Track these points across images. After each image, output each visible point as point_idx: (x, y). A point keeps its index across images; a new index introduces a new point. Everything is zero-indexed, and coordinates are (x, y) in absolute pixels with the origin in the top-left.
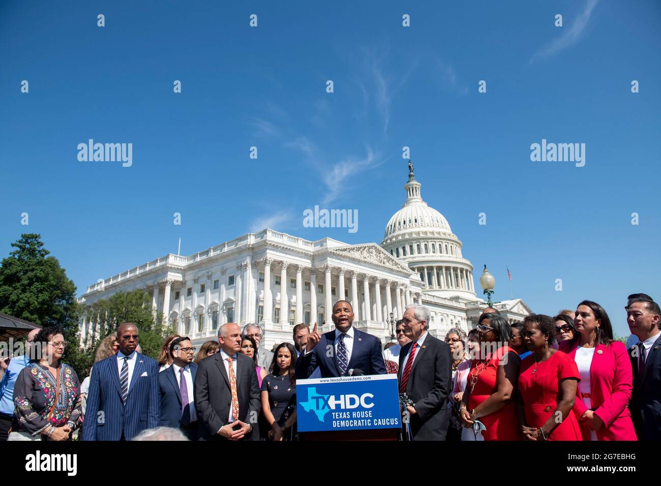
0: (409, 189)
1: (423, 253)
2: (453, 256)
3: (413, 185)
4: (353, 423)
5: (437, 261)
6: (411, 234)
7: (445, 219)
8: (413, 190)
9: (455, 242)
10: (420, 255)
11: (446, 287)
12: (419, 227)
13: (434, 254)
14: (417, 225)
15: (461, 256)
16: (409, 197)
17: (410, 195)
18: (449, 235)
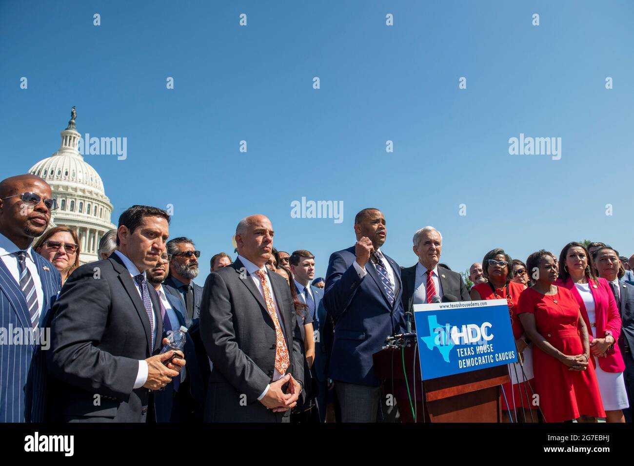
0: (67, 137)
1: (68, 211)
2: (101, 219)
3: (72, 133)
4: (477, 361)
5: (83, 222)
6: (58, 186)
7: (100, 179)
8: (70, 139)
9: (107, 204)
10: (63, 211)
11: (87, 251)
12: (69, 181)
13: (80, 214)
14: (67, 179)
15: (109, 220)
16: (64, 146)
17: (66, 144)
18: (102, 196)
